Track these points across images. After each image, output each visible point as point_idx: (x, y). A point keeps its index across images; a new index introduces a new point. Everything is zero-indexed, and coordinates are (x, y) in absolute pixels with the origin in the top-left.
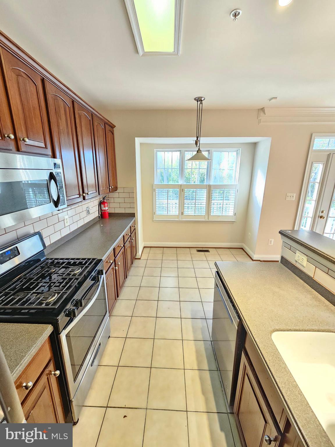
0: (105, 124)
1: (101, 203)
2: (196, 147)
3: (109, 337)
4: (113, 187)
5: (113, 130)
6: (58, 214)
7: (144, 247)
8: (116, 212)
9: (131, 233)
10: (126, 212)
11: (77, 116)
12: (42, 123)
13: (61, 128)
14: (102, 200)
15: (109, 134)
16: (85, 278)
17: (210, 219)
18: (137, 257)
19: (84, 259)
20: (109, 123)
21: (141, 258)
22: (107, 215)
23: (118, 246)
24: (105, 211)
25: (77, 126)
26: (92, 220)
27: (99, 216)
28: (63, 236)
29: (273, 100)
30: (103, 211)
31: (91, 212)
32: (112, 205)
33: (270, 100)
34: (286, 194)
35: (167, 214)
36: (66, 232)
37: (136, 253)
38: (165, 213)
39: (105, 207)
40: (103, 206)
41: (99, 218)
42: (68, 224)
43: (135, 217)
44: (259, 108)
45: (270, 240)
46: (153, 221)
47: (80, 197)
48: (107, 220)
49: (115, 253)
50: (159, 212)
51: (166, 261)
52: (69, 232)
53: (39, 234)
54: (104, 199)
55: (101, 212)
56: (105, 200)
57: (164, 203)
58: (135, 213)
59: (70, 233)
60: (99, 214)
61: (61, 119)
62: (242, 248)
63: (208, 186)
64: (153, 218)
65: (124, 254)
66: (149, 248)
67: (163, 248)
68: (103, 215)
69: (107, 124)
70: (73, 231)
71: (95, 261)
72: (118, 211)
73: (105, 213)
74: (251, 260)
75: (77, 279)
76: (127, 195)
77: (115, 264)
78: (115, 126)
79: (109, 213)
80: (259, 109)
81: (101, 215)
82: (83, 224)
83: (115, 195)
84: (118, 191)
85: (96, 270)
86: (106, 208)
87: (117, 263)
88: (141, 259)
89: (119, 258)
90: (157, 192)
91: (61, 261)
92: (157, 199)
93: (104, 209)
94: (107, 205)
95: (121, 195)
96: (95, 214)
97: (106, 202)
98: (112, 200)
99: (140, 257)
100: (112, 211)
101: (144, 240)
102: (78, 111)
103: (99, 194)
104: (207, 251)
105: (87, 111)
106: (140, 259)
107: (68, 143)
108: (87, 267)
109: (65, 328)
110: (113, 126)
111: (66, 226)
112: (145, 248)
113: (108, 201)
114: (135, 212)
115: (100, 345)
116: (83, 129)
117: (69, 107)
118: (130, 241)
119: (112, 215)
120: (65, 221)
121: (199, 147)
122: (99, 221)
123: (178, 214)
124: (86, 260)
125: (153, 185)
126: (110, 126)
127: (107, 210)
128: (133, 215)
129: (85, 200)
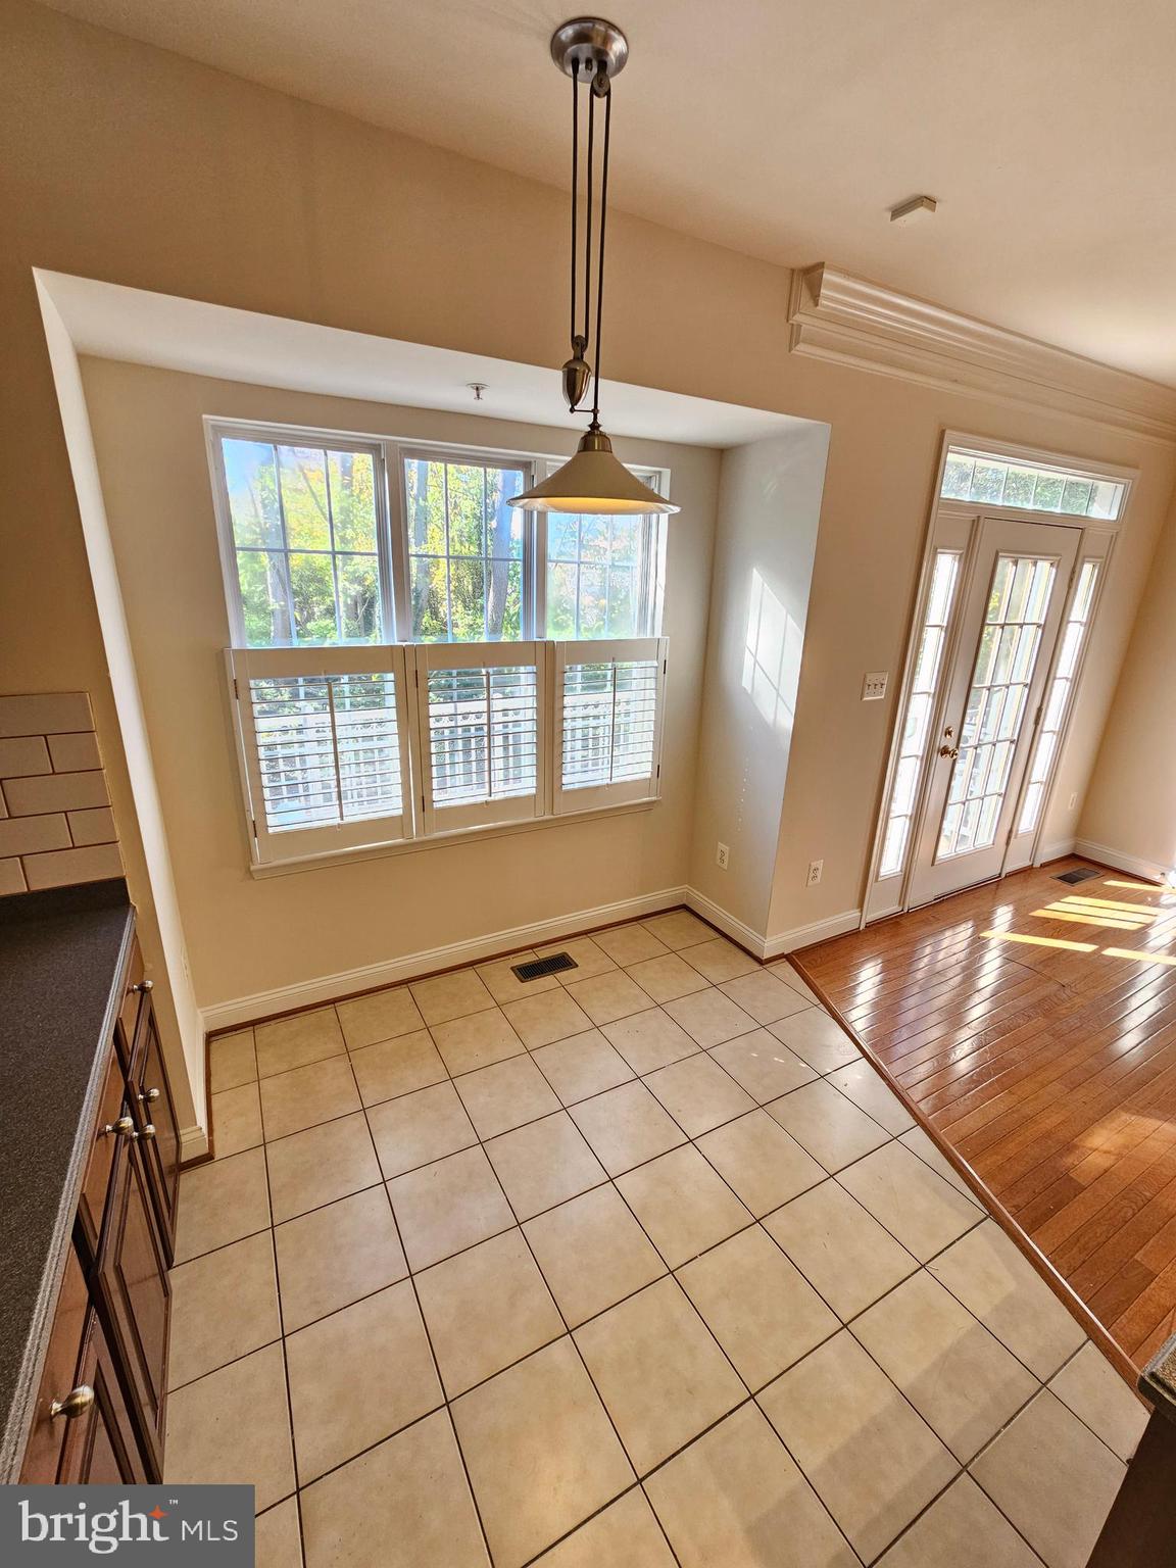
2: (572, 410)
7: (212, 1036)
10: (38, 886)
17: (562, 811)
18: (183, 1154)
21: (212, 1143)
29: (920, 213)
33: (898, 211)
34: (865, 676)
35: (336, 821)
38: (325, 816)
43: (127, 903)
44: (793, 267)
45: (814, 865)
46: (251, 873)
50: (282, 817)
58: (122, 880)
62: (685, 907)
63: (540, 651)
64: (250, 859)
66: (248, 1036)
67: (331, 1011)
74: (756, 966)
80: (793, 270)
90: (256, 696)
99: (205, 1150)
104: (562, 963)
106: (208, 1158)
112: (216, 1044)
114: (127, 872)
121: (595, 411)
123: (400, 812)
125: (220, 654)
128: (107, 897)
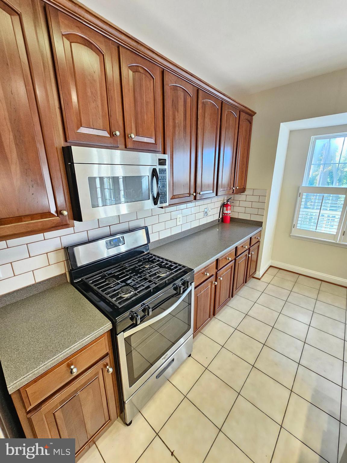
0: (240, 112)
1: (224, 205)
3: (190, 356)
4: (238, 188)
5: (252, 119)
6: (171, 212)
7: (271, 266)
8: (239, 217)
9: (251, 245)
10: (251, 219)
11: (200, 106)
12: (155, 117)
13: (177, 122)
14: (225, 202)
15: (244, 124)
16: (166, 285)
18: (255, 276)
19: (176, 264)
20: (246, 110)
21: (261, 278)
22: (228, 219)
23: (226, 258)
24: (227, 215)
25: (198, 117)
26: (209, 222)
27: (219, 219)
28: (173, 234)
30: (224, 215)
31: (209, 214)
32: (236, 209)
35: (315, 230)
36: (176, 231)
37: (255, 271)
38: (313, 228)
39: (227, 210)
40: (225, 209)
41: (219, 222)
42: (181, 223)
43: (262, 226)
46: (290, 236)
47: (190, 196)
48: (227, 225)
49: (218, 266)
50: (302, 226)
51: (296, 295)
52: (180, 231)
53: (146, 228)
54: (228, 201)
55: (223, 216)
56: (229, 203)
57: (314, 214)
58: (262, 222)
59: (182, 232)
60: (219, 217)
61: (178, 111)
64: (291, 232)
65: (234, 269)
66: (277, 270)
67: (297, 275)
68: (224, 220)
69: (243, 111)
70: (185, 231)
71: (184, 269)
72: (242, 216)
73: (226, 217)
75: (156, 284)
76: (256, 199)
77: (216, 277)
78: (255, 113)
79: (231, 217)
81: (222, 218)
82: (198, 225)
83: (242, 197)
84: (246, 193)
85: (182, 279)
86: (229, 212)
87: (219, 278)
88: (261, 280)
89: (225, 273)
90: (304, 197)
91: (157, 259)
92: (302, 206)
93: (226, 212)
94: (230, 209)
95: (249, 198)
96: (214, 215)
97: (230, 205)
98: (237, 203)
99: (259, 277)
100: (235, 216)
101: (272, 257)
102: (203, 99)
103: (217, 195)
105: (216, 98)
106: (259, 279)
107: (184, 138)
108: (172, 273)
109: (124, 331)
110: (252, 114)
111: (178, 224)
112: (271, 268)
113: (232, 204)
115: (173, 360)
116: (207, 120)
117: (191, 97)
118: (246, 255)
119: (234, 221)
120: (178, 219)
122: (218, 224)
123: (336, 233)
124: (177, 265)
125: (299, 187)
126: (247, 113)
127: (230, 214)
128: (259, 224)
129: (196, 200)
